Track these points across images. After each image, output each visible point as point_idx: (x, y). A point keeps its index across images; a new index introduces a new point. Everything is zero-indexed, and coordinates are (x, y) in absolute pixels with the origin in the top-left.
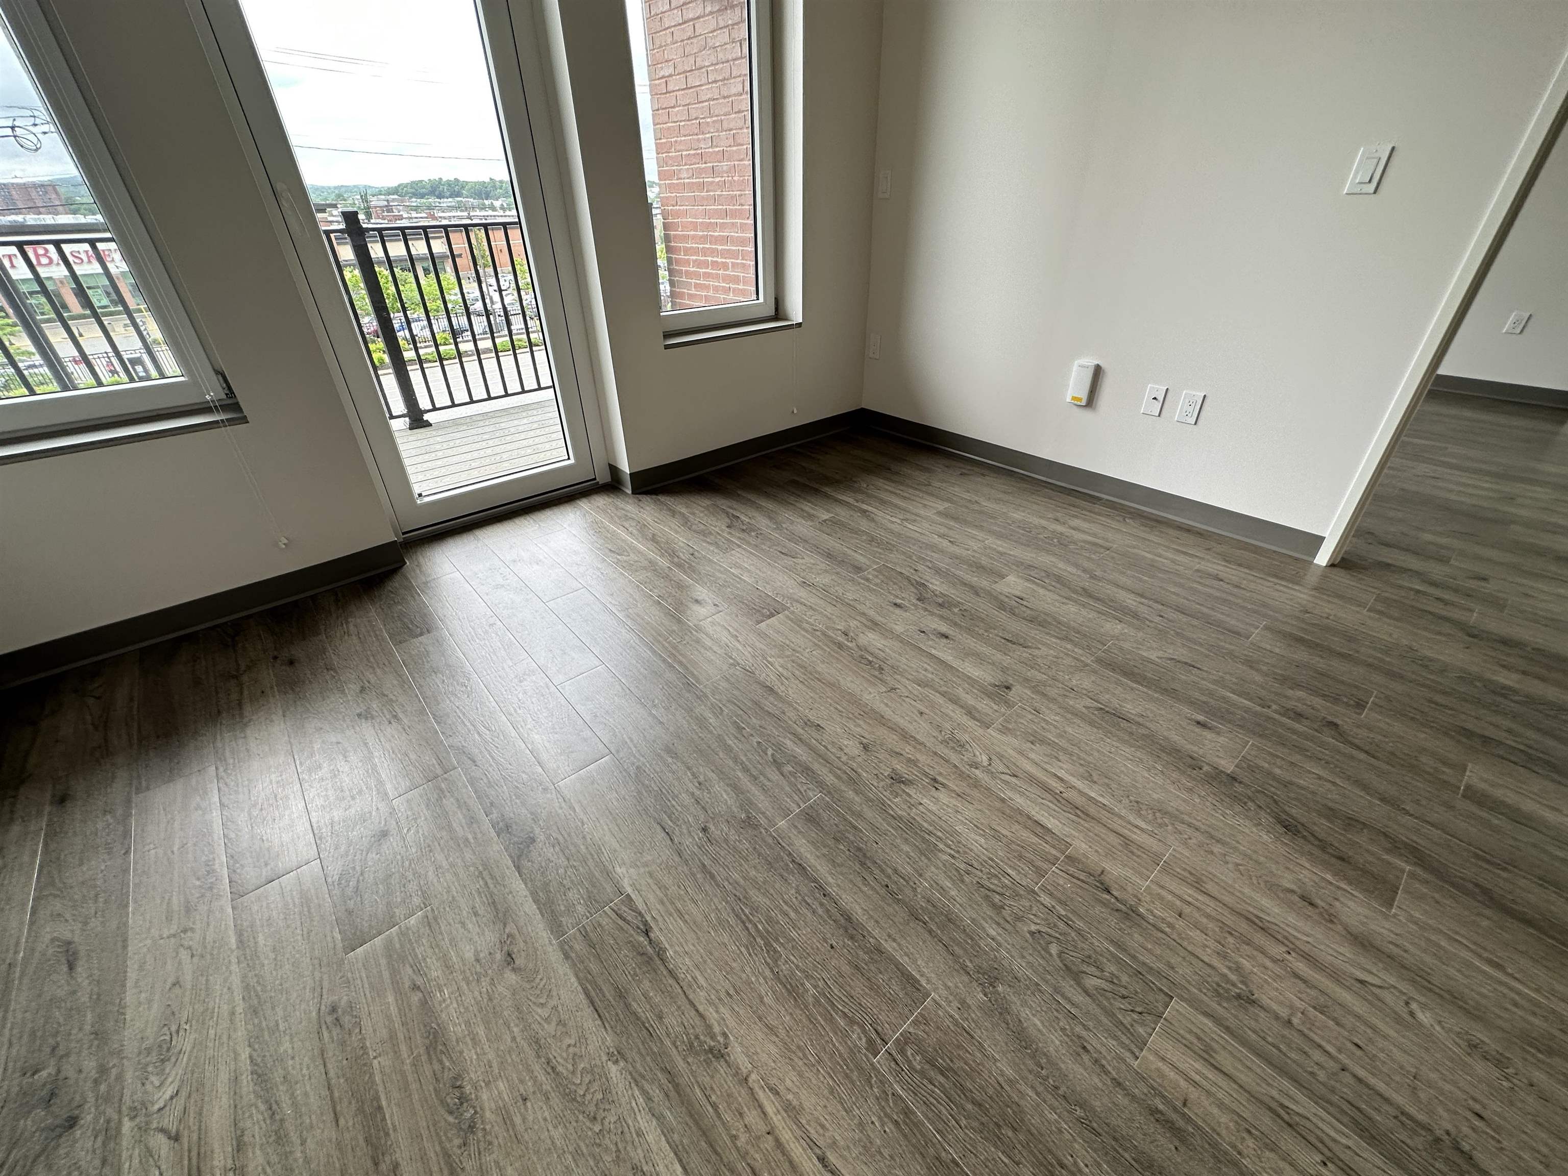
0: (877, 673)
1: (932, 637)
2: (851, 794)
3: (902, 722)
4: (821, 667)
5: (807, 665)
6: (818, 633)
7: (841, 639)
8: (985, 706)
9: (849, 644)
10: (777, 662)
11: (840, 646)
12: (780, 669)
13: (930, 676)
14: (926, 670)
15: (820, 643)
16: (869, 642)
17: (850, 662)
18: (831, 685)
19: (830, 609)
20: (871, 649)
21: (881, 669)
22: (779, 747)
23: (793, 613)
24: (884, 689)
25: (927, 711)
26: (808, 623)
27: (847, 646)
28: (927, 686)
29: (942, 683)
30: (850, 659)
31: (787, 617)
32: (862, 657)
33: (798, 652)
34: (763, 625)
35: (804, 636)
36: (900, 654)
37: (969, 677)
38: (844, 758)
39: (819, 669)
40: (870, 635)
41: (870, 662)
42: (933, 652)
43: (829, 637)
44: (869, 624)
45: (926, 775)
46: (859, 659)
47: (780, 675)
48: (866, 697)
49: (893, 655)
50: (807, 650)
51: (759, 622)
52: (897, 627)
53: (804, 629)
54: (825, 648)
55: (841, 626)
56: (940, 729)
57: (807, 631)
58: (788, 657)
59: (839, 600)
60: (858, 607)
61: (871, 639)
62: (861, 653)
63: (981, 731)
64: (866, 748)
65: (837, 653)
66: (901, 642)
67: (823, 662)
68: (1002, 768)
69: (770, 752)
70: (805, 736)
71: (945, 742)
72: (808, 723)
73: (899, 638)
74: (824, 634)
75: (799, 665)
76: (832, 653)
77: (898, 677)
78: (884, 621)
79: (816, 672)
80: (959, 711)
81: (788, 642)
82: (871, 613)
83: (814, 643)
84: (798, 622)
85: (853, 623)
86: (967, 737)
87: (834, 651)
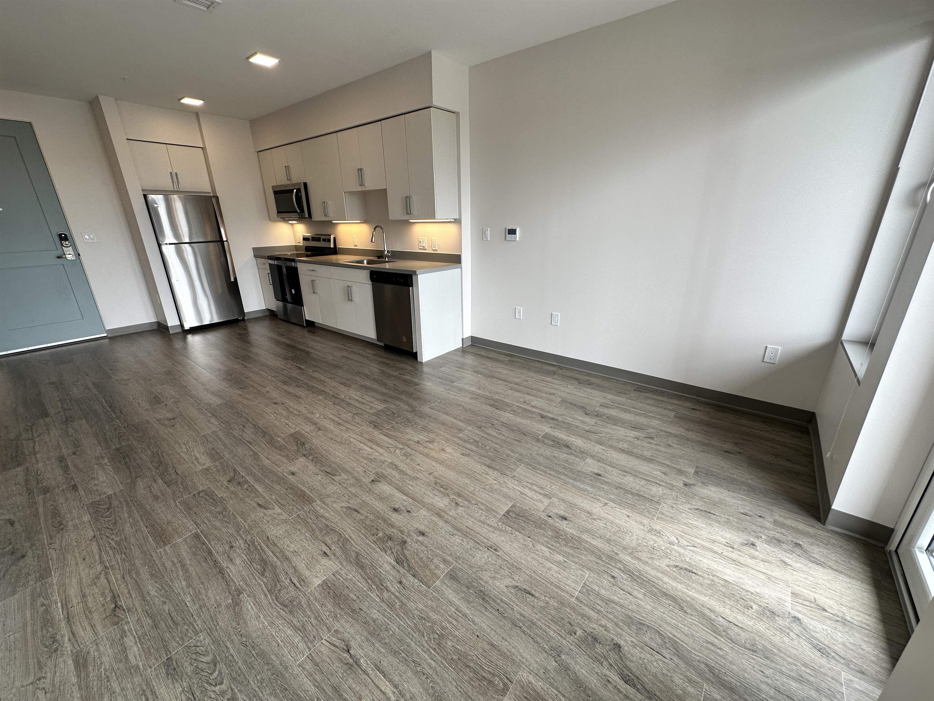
0: (438, 481)
1: (403, 508)
2: (448, 436)
3: (428, 460)
4: (467, 481)
5: (475, 481)
6: (474, 502)
7: (459, 500)
8: (388, 471)
9: (454, 497)
10: (491, 481)
11: (459, 495)
12: (488, 477)
13: (411, 483)
14: (412, 486)
15: (471, 495)
16: (442, 500)
17: (452, 485)
18: (461, 472)
19: (470, 524)
20: (441, 495)
21: (436, 484)
22: (478, 446)
23: (495, 517)
24: (435, 473)
25: (416, 466)
26: (482, 509)
27: (455, 495)
28: (413, 477)
29: (405, 480)
30: (452, 487)
31: (497, 512)
32: (446, 489)
33: (482, 488)
34: (510, 504)
35: (482, 499)
36: (425, 493)
37: (390, 484)
38: (451, 446)
39: (469, 480)
40: (442, 505)
41: (441, 487)
42: (405, 498)
43: (467, 500)
44: (442, 514)
45: (421, 444)
46: (448, 488)
47: (487, 474)
48: (443, 469)
49: (429, 493)
50: (477, 490)
51: (513, 506)
52: (425, 513)
53: (483, 504)
54: (467, 493)
55: (460, 510)
56: (412, 460)
57: (481, 503)
58: (487, 485)
59: (465, 533)
60: (451, 529)
61: (441, 502)
62: (447, 492)
63: (394, 460)
64: (443, 450)
65: (461, 490)
66: (423, 502)
67: (467, 484)
68: (391, 449)
69: (480, 445)
70: (468, 451)
71: (411, 455)
72: (468, 455)
73: (425, 505)
74: (470, 502)
75: (479, 481)
76: (463, 490)
77: (427, 480)
78: (433, 518)
79: (469, 478)
80: (401, 468)
81: (490, 494)
82: (441, 524)
83: (474, 495)
84: (489, 510)
85: (452, 513)
86: (401, 458)
87: (462, 491)
